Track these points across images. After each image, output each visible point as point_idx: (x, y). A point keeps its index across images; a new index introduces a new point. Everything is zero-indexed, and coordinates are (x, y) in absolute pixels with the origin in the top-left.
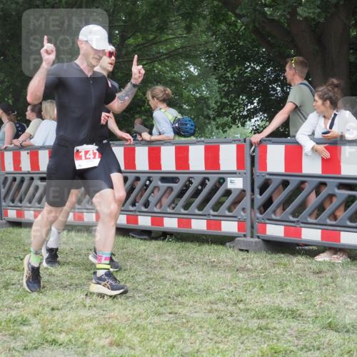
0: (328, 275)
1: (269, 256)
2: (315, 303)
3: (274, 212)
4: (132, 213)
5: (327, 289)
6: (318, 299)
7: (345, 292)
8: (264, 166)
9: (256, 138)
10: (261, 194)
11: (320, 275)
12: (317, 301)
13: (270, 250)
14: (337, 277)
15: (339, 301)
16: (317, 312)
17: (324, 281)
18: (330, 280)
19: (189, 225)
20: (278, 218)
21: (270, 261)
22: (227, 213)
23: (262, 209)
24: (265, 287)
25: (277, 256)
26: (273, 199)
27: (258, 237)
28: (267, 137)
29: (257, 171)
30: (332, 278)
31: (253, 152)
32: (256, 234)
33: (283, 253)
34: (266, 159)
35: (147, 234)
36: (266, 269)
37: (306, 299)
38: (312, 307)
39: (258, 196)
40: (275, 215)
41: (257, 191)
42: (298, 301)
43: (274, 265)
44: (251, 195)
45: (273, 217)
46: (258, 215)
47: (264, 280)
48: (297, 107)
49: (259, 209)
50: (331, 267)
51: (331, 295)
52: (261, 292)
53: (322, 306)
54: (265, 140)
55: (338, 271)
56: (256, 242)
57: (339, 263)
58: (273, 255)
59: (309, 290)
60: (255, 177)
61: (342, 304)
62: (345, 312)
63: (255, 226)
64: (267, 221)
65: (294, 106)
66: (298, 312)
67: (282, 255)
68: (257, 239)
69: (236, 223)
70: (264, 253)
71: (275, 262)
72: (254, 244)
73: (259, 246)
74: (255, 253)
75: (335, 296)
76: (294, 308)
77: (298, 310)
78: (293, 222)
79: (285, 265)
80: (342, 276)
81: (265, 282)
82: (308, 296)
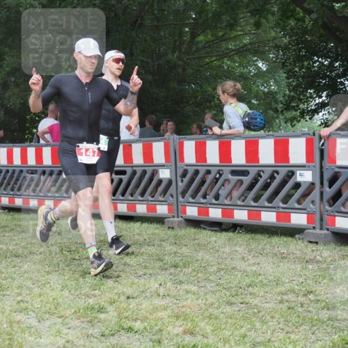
1: (338, 249)
3: (343, 205)
4: (203, 206)
8: (333, 159)
9: (326, 132)
10: (330, 188)
13: (339, 242)
19: (259, 217)
21: (339, 253)
22: (297, 206)
23: (331, 201)
25: (346, 248)
26: (343, 191)
27: (328, 229)
29: (326, 164)
31: (323, 145)
32: (325, 226)
34: (335, 153)
35: (217, 226)
36: (335, 261)
39: (328, 189)
40: (344, 207)
41: (326, 183)
43: (343, 257)
44: (321, 188)
45: (342, 209)
46: (328, 208)
47: (334, 272)
49: (328, 201)
52: (331, 284)
54: (334, 134)
56: (325, 234)
58: (342, 247)
60: (324, 170)
63: (324, 219)
64: (337, 214)
68: (326, 232)
69: (306, 215)
70: (333, 245)
71: (344, 254)
72: (323, 236)
73: (328, 238)
74: (325, 245)
81: (335, 274)
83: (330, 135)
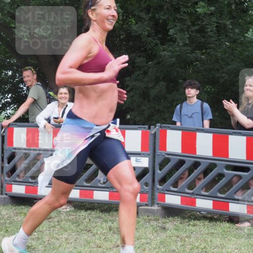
0: (56, 220)
1: (14, 208)
2: (45, 240)
3: (18, 176)
5: (53, 230)
6: (47, 237)
7: (66, 231)
8: (11, 143)
9: (6, 123)
10: (9, 163)
11: (50, 220)
12: (46, 238)
13: (14, 203)
14: (62, 221)
15: (62, 238)
16: (45, 247)
17: (52, 224)
18: (56, 223)
20: (21, 180)
21: (14, 211)
24: (9, 230)
25: (20, 208)
27: (6, 194)
28: (14, 122)
29: (6, 147)
30: (58, 222)
31: (4, 132)
32: (4, 192)
33: (24, 205)
34: (12, 138)
36: (11, 217)
37: (38, 238)
38: (43, 243)
39: (7, 165)
40: (19, 178)
41: (6, 160)
42: (33, 239)
43: (17, 214)
44: (2, 164)
45: (18, 179)
46: (7, 178)
47: (9, 225)
48: (35, 100)
49: (7, 174)
50: (58, 214)
51: (56, 234)
52: (6, 234)
53: (50, 242)
54: (12, 125)
55: (63, 217)
56: (4, 198)
58: (17, 207)
59: (41, 231)
60: (5, 151)
61: (64, 240)
62: (65, 246)
63: (4, 187)
64: (13, 183)
65: (33, 100)
66: (32, 247)
67: (24, 207)
68: (5, 196)
70: (10, 206)
71: (18, 212)
72: (3, 199)
73: (7, 200)
74: (4, 206)
75: (59, 235)
76: (30, 245)
77: (32, 246)
78: (32, 183)
79: (25, 214)
80: (65, 220)
81: (10, 227)
82: (40, 235)
83: (9, 125)
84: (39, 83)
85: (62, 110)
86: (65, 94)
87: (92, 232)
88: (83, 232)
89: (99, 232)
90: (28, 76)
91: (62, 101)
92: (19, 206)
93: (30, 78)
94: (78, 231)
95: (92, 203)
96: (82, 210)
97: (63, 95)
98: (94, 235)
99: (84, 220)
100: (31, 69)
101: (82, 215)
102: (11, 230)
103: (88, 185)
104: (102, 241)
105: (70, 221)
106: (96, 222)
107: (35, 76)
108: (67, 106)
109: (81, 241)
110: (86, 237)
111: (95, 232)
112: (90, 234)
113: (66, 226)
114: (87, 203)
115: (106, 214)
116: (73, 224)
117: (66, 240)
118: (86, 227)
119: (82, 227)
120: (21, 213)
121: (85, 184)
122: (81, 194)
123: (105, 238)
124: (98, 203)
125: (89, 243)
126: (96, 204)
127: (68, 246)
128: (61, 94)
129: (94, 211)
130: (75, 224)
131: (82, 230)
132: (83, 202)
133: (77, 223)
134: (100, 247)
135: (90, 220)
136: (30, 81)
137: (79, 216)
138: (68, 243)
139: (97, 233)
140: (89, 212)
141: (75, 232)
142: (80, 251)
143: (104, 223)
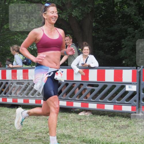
0: (84, 121)
1: (60, 114)
2: (78, 132)
3: (62, 96)
5: (83, 126)
6: (79, 130)
7: (90, 127)
11: (80, 121)
12: (79, 131)
13: (61, 111)
14: (87, 121)
15: (87, 131)
16: (79, 136)
17: (82, 123)
18: (84, 123)
20: (64, 98)
24: (58, 126)
25: (63, 114)
30: (85, 122)
33: (66, 112)
36: (59, 119)
37: (74, 131)
38: (77, 134)
42: (72, 131)
43: (62, 117)
45: (62, 98)
50: (85, 117)
51: (84, 128)
53: (81, 133)
55: (88, 119)
57: (88, 116)
58: (62, 113)
59: (76, 127)
61: (89, 132)
64: (60, 100)
67: (66, 113)
75: (86, 129)
76: (70, 134)
77: (71, 135)
78: (70, 100)
79: (66, 117)
80: (89, 121)
81: (59, 124)
82: (75, 129)
84: (74, 44)
85: (86, 59)
86: (87, 50)
87: (104, 128)
88: (99, 128)
89: (108, 128)
90: (67, 40)
91: (86, 54)
92: (63, 113)
93: (68, 41)
94: (96, 127)
95: (104, 111)
96: (98, 115)
97: (86, 51)
98: (106, 130)
99: (100, 121)
100: (69, 36)
101: (99, 118)
102: (59, 126)
103: (102, 101)
104: (110, 133)
105: (91, 121)
106: (106, 123)
107: (71, 40)
108: (88, 57)
109: (98, 133)
110: (101, 131)
111: (106, 128)
112: (103, 129)
113: (90, 124)
114: (101, 112)
115: (112, 118)
116: (93, 123)
117: (90, 132)
118: (101, 125)
119: (99, 125)
120: (64, 117)
121: (100, 101)
122: (97, 106)
123: (112, 131)
124: (107, 112)
125: (103, 134)
126: (106, 112)
127: (91, 135)
128: (85, 50)
129: (105, 116)
130: (94, 123)
131: (99, 127)
132: (99, 111)
133: (96, 123)
134: (109, 136)
135: (103, 121)
136: (68, 43)
137: (97, 118)
138: (91, 134)
139: (107, 129)
140: (102, 116)
141: (95, 127)
142: (98, 138)
143: (111, 123)
